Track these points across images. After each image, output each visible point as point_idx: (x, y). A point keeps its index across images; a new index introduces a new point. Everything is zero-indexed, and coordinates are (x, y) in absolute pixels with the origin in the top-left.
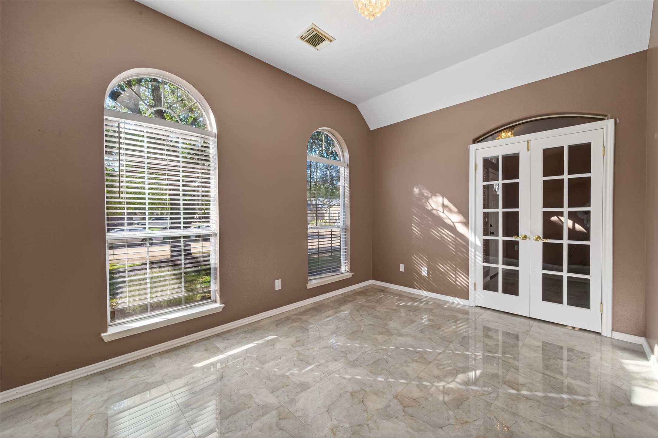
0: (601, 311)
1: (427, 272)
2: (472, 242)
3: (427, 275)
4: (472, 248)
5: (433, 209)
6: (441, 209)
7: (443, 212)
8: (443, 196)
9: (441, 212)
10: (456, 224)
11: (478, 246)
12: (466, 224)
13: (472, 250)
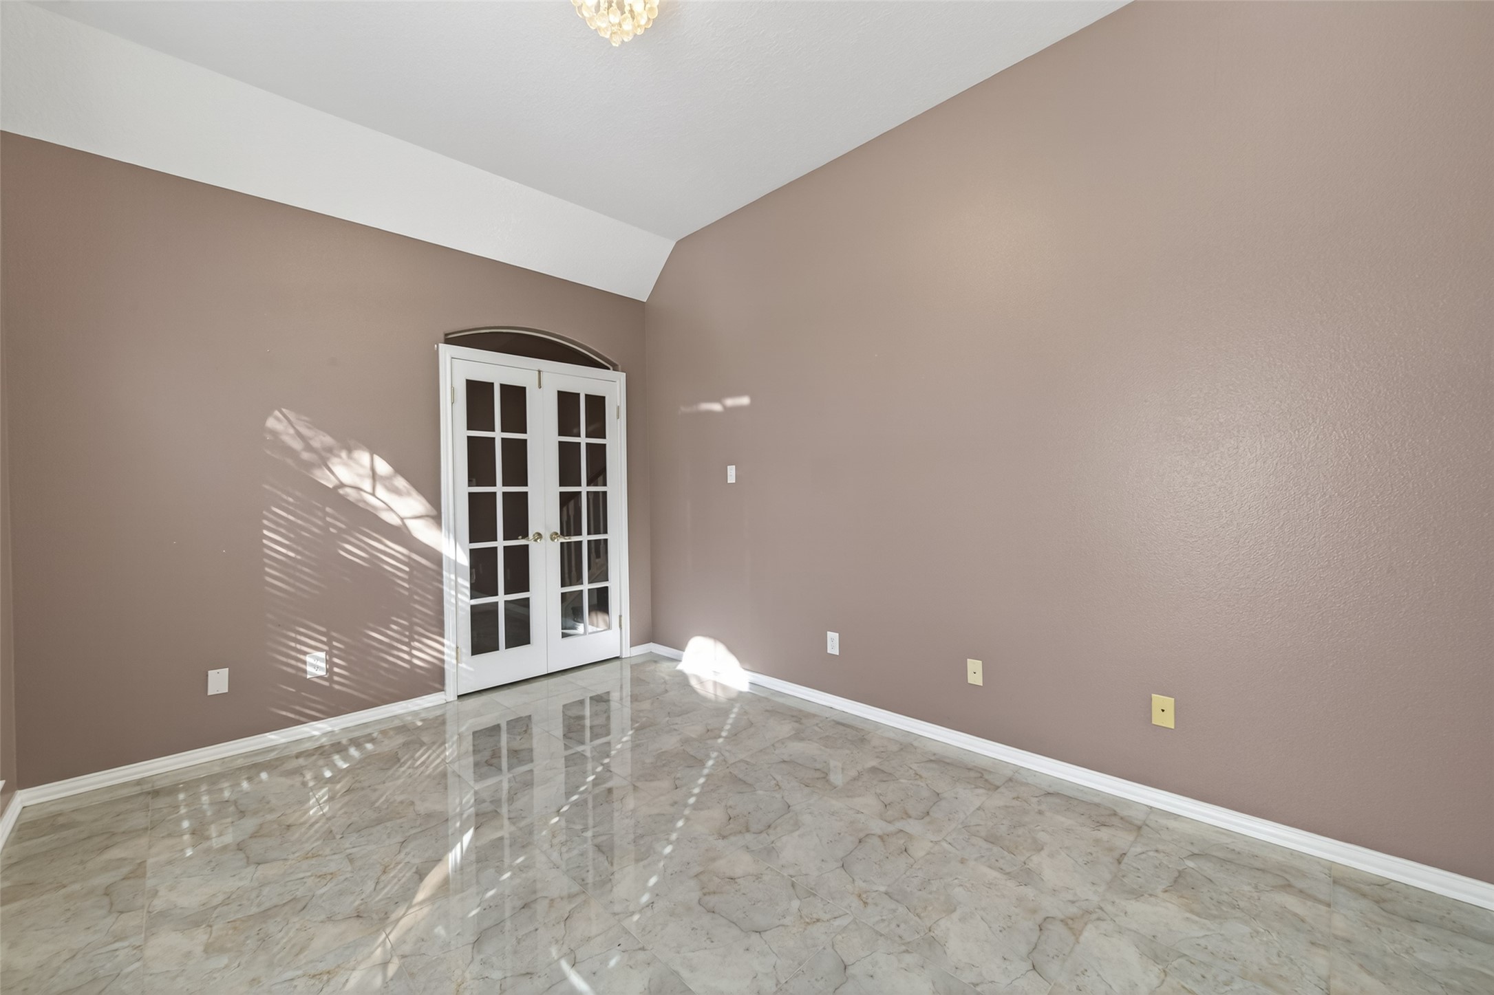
0: (620, 626)
1: (323, 665)
2: (449, 559)
3: (323, 673)
4: (450, 573)
5: (342, 485)
6: (367, 485)
7: (373, 494)
8: (373, 451)
9: (365, 491)
10: (410, 523)
11: (463, 566)
12: (436, 518)
13: (448, 576)
